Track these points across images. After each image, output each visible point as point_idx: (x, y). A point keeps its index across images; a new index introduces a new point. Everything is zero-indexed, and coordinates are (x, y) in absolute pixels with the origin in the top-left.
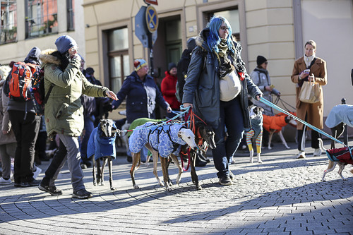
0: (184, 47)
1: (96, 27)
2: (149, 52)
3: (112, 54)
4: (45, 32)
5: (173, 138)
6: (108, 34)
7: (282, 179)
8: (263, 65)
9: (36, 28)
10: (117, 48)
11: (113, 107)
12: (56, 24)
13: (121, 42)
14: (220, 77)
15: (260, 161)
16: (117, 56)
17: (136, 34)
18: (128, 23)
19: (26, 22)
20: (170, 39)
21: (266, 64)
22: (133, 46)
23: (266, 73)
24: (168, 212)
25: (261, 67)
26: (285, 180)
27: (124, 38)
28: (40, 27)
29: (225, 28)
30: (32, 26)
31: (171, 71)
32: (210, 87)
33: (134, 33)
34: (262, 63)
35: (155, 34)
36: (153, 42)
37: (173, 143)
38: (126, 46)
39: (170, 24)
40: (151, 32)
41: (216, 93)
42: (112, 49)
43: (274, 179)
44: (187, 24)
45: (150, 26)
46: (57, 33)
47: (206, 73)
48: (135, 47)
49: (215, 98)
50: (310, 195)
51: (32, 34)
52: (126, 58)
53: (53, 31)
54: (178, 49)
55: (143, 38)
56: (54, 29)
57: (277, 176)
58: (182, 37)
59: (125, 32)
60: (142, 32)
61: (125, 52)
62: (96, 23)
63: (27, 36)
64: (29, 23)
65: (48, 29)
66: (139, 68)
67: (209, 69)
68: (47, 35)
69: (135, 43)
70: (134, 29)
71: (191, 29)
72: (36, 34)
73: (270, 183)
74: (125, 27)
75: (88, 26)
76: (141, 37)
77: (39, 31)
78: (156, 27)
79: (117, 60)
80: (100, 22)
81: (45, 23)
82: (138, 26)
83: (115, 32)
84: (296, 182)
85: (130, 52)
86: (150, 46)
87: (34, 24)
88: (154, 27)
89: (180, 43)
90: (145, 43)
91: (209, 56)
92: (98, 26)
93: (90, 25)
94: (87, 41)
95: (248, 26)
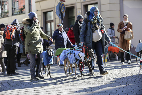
0: (76, 19)
1: (40, 11)
2: (62, 21)
3: (47, 22)
4: (20, 13)
5: (76, 56)
6: (45, 14)
7: (115, 73)
8: (113, 26)
9: (16, 11)
10: (49, 19)
11: (50, 44)
12: (24, 10)
13: (51, 17)
14: (93, 31)
15: (106, 65)
16: (49, 22)
17: (57, 14)
18: (53, 9)
19: (12, 9)
20: (70, 16)
21: (114, 26)
22: (55, 18)
23: (114, 30)
24: (69, 86)
25: (112, 27)
26: (116, 73)
27: (52, 16)
28: (18, 11)
29: (97, 11)
30: (14, 10)
31: (71, 28)
32: (89, 36)
33: (56, 13)
34: (112, 26)
35: (64, 14)
36: (64, 17)
37: (76, 58)
38: (52, 19)
39: (70, 10)
40: (63, 13)
41: (91, 38)
42: (47, 20)
43: (112, 73)
44: (77, 10)
45: (62, 10)
46: (25, 13)
47: (88, 30)
48: (56, 19)
49: (91, 40)
50: (126, 79)
51: (15, 14)
52: (53, 23)
53: (23, 12)
54: (74, 20)
55: (59, 15)
56: (23, 11)
57: (113, 71)
58: (75, 15)
59: (52, 13)
60: (59, 13)
61: (52, 21)
62: (40, 9)
63: (13, 15)
64: (13, 9)
65: (21, 11)
66: (59, 27)
67: (89, 28)
68: (21, 14)
69: (56, 18)
70: (56, 12)
71: (79, 12)
72: (16, 13)
73: (110, 74)
74: (52, 11)
75: (37, 11)
76: (58, 15)
77: (18, 12)
78: (65, 11)
79: (49, 24)
80: (42, 9)
81: (20, 9)
82: (57, 10)
83: (48, 13)
84: (121, 74)
85: (54, 21)
86: (62, 19)
87: (15, 10)
88: (64, 11)
89: (74, 17)
90: (60, 17)
91: (89, 23)
92: (41, 10)
93: (38, 10)
95: (102, 11)
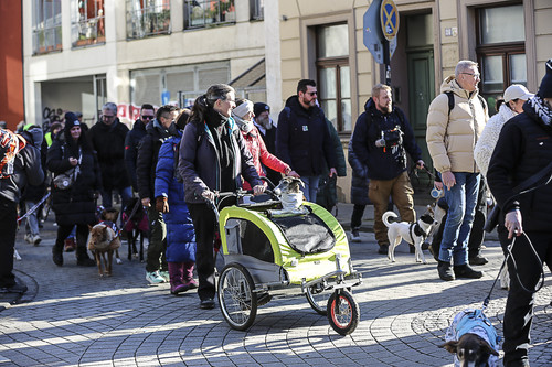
0: (437, 59)
1: (297, 21)
2: (385, 70)
3: (322, 64)
4: (215, 21)
6: (316, 31)
10: (329, 54)
12: (231, 9)
16: (331, 66)
18: (348, 16)
19: (186, 3)
20: (413, 43)
35: (393, 42)
36: (391, 54)
38: (345, 52)
39: (414, 17)
40: (388, 39)
42: (324, 55)
44: (442, 23)
45: (386, 29)
46: (234, 23)
48: (359, 55)
51: (194, 23)
52: (345, 71)
53: (227, 19)
55: (376, 49)
56: (229, 16)
60: (375, 39)
61: (343, 61)
62: (298, 15)
63: (187, 26)
64: (189, 5)
65: (221, 14)
68: (219, 26)
69: (359, 50)
71: (449, 33)
72: (201, 23)
74: (344, 23)
75: (285, 19)
76: (373, 48)
77: (206, 18)
78: (396, 32)
79: (330, 74)
80: (303, 13)
81: (215, 6)
82: (368, 29)
83: (328, 29)
85: (351, 61)
86: (386, 61)
87: (197, 7)
88: (392, 32)
89: (430, 49)
90: (379, 56)
92: (301, 18)
93: (289, 17)
94: (282, 41)
